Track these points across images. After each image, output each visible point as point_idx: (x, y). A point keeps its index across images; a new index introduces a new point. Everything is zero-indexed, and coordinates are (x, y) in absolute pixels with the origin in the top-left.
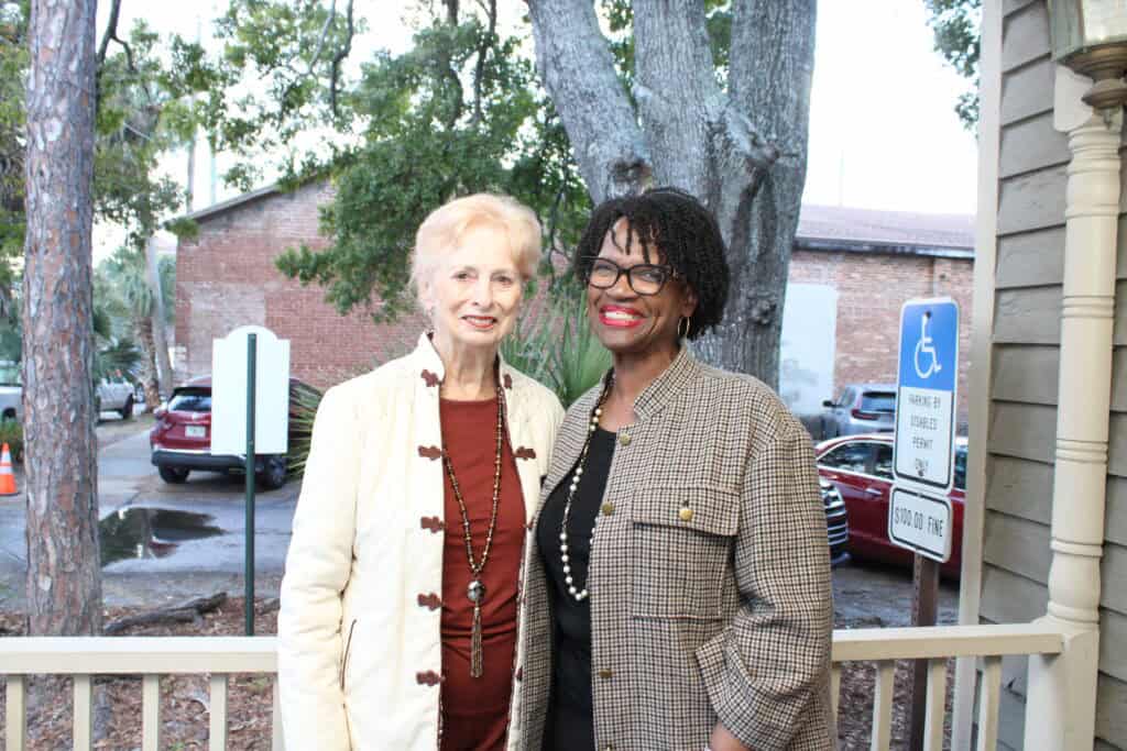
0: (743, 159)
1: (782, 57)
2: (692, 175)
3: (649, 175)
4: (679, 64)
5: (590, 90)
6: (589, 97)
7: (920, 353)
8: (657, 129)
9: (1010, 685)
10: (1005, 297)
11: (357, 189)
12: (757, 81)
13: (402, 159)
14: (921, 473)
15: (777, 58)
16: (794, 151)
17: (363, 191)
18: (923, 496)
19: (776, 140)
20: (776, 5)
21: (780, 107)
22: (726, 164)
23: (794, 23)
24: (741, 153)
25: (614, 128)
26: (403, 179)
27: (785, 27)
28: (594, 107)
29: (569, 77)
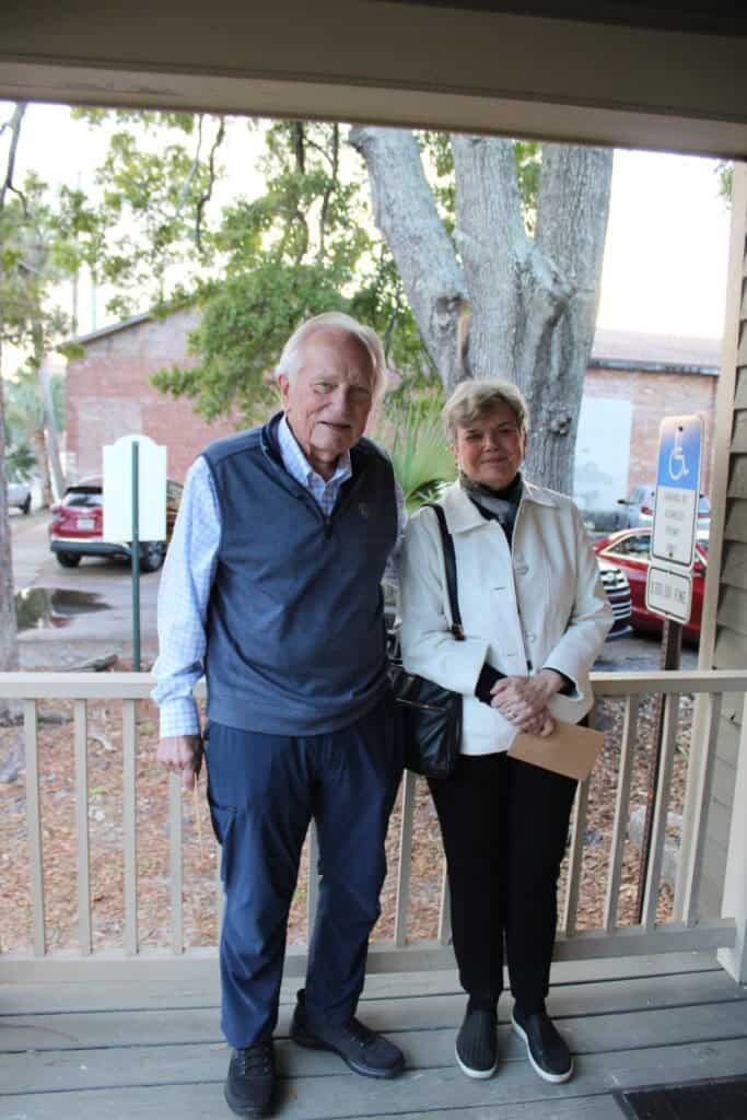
0: (545, 294)
1: (582, 206)
2: (502, 308)
3: (465, 308)
4: (492, 213)
5: (417, 233)
6: (417, 239)
7: (674, 461)
8: (473, 268)
9: (732, 718)
10: (742, 416)
11: (219, 316)
12: (560, 227)
13: (259, 291)
14: (671, 555)
15: (577, 207)
16: (590, 287)
17: (224, 318)
18: (671, 573)
19: (575, 278)
21: (579, 249)
22: (532, 298)
23: (593, 175)
24: (544, 289)
25: (437, 266)
26: (258, 308)
27: (585, 180)
28: (421, 249)
29: (399, 222)
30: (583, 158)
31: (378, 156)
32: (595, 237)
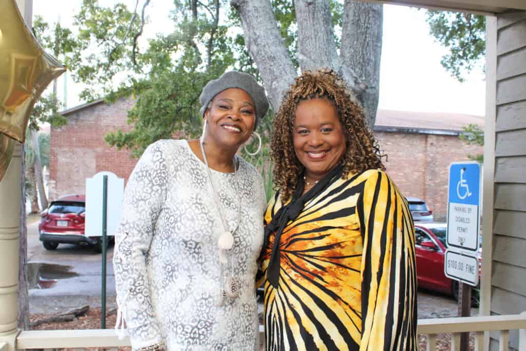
0: (351, 89)
1: (367, 40)
4: (319, 44)
5: (273, 55)
6: (272, 58)
7: (460, 187)
10: (500, 161)
11: (149, 102)
12: (355, 51)
13: (173, 87)
14: (462, 244)
15: (365, 40)
16: (373, 86)
17: (153, 103)
18: (463, 255)
19: (365, 80)
20: (364, 15)
21: (366, 64)
23: (373, 23)
24: (350, 87)
25: (285, 74)
26: (173, 97)
27: (368, 26)
28: (275, 64)
29: (262, 49)
30: (367, 14)
31: (249, 11)
32: (375, 57)
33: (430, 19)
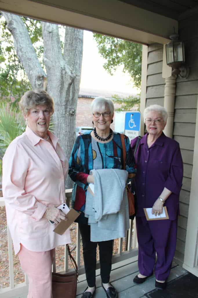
0: (69, 77)
1: (76, 53)
2: (57, 79)
3: (45, 79)
4: (54, 53)
5: (30, 57)
6: (30, 59)
7: (130, 123)
12: (70, 58)
16: (79, 75)
19: (75, 72)
21: (76, 65)
22: (65, 77)
23: (79, 45)
24: (69, 75)
27: (77, 46)
28: (31, 62)
29: (24, 54)
30: (76, 40)
31: (17, 34)
32: (80, 61)
33: (99, 45)
